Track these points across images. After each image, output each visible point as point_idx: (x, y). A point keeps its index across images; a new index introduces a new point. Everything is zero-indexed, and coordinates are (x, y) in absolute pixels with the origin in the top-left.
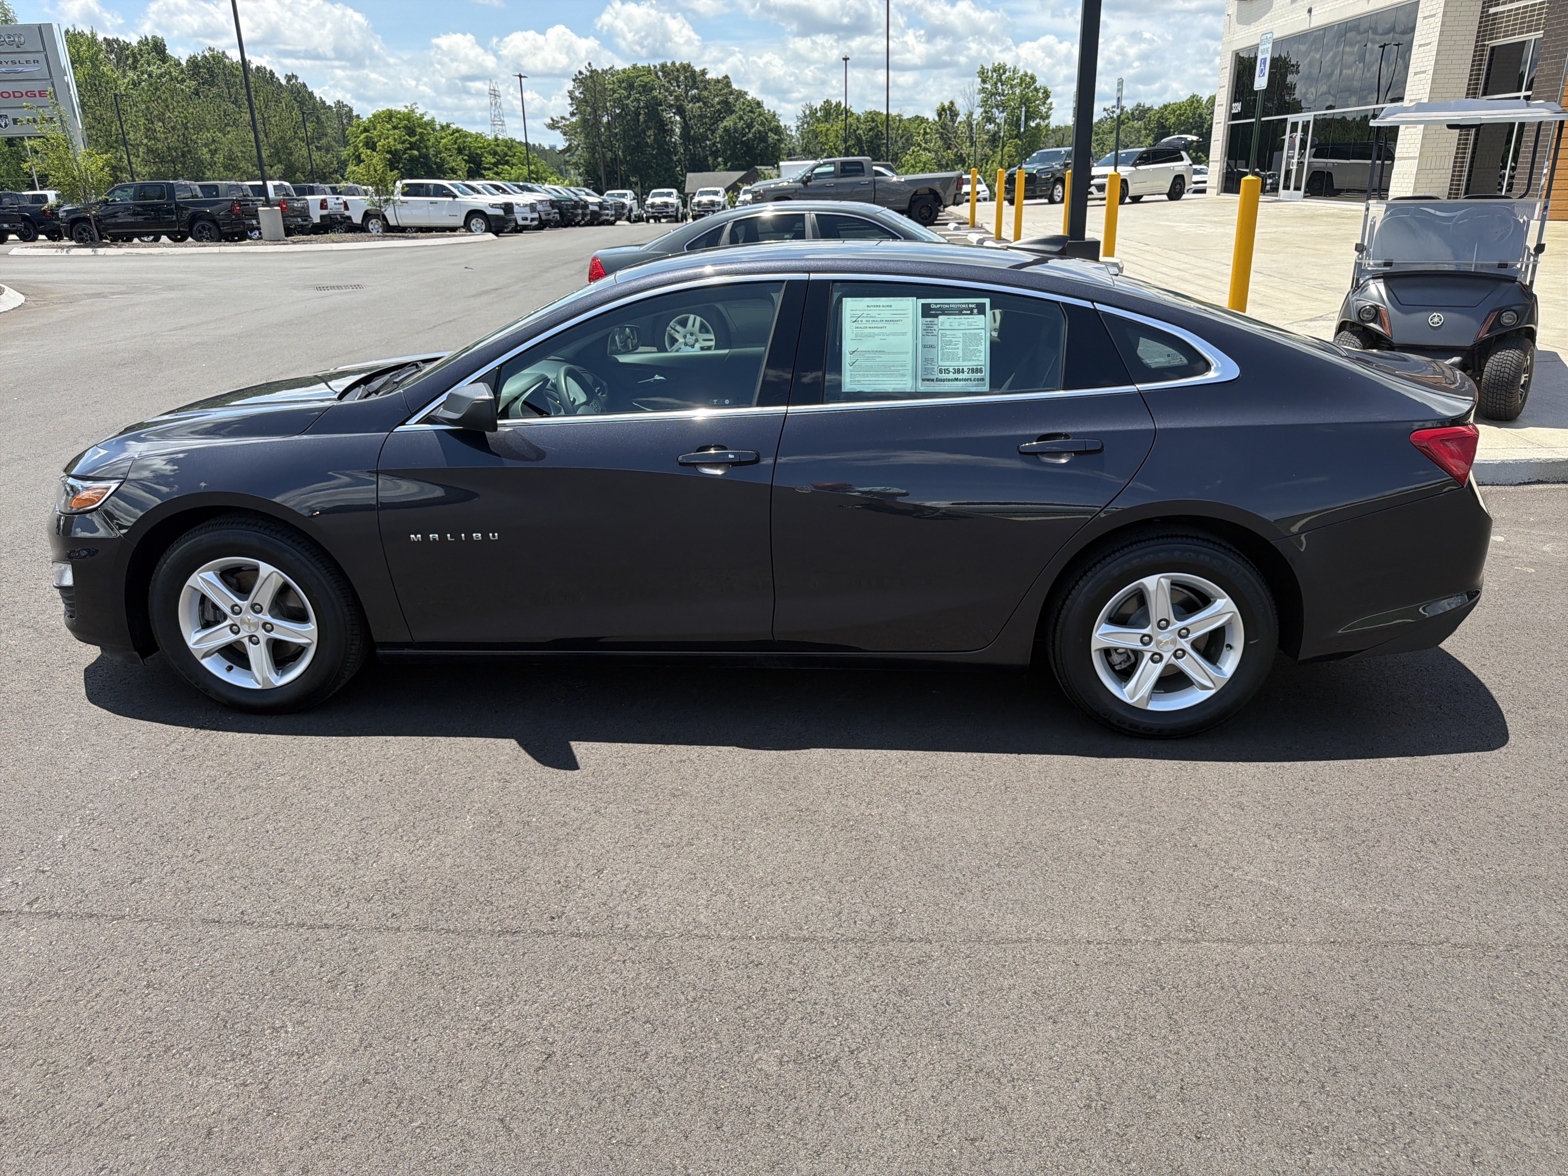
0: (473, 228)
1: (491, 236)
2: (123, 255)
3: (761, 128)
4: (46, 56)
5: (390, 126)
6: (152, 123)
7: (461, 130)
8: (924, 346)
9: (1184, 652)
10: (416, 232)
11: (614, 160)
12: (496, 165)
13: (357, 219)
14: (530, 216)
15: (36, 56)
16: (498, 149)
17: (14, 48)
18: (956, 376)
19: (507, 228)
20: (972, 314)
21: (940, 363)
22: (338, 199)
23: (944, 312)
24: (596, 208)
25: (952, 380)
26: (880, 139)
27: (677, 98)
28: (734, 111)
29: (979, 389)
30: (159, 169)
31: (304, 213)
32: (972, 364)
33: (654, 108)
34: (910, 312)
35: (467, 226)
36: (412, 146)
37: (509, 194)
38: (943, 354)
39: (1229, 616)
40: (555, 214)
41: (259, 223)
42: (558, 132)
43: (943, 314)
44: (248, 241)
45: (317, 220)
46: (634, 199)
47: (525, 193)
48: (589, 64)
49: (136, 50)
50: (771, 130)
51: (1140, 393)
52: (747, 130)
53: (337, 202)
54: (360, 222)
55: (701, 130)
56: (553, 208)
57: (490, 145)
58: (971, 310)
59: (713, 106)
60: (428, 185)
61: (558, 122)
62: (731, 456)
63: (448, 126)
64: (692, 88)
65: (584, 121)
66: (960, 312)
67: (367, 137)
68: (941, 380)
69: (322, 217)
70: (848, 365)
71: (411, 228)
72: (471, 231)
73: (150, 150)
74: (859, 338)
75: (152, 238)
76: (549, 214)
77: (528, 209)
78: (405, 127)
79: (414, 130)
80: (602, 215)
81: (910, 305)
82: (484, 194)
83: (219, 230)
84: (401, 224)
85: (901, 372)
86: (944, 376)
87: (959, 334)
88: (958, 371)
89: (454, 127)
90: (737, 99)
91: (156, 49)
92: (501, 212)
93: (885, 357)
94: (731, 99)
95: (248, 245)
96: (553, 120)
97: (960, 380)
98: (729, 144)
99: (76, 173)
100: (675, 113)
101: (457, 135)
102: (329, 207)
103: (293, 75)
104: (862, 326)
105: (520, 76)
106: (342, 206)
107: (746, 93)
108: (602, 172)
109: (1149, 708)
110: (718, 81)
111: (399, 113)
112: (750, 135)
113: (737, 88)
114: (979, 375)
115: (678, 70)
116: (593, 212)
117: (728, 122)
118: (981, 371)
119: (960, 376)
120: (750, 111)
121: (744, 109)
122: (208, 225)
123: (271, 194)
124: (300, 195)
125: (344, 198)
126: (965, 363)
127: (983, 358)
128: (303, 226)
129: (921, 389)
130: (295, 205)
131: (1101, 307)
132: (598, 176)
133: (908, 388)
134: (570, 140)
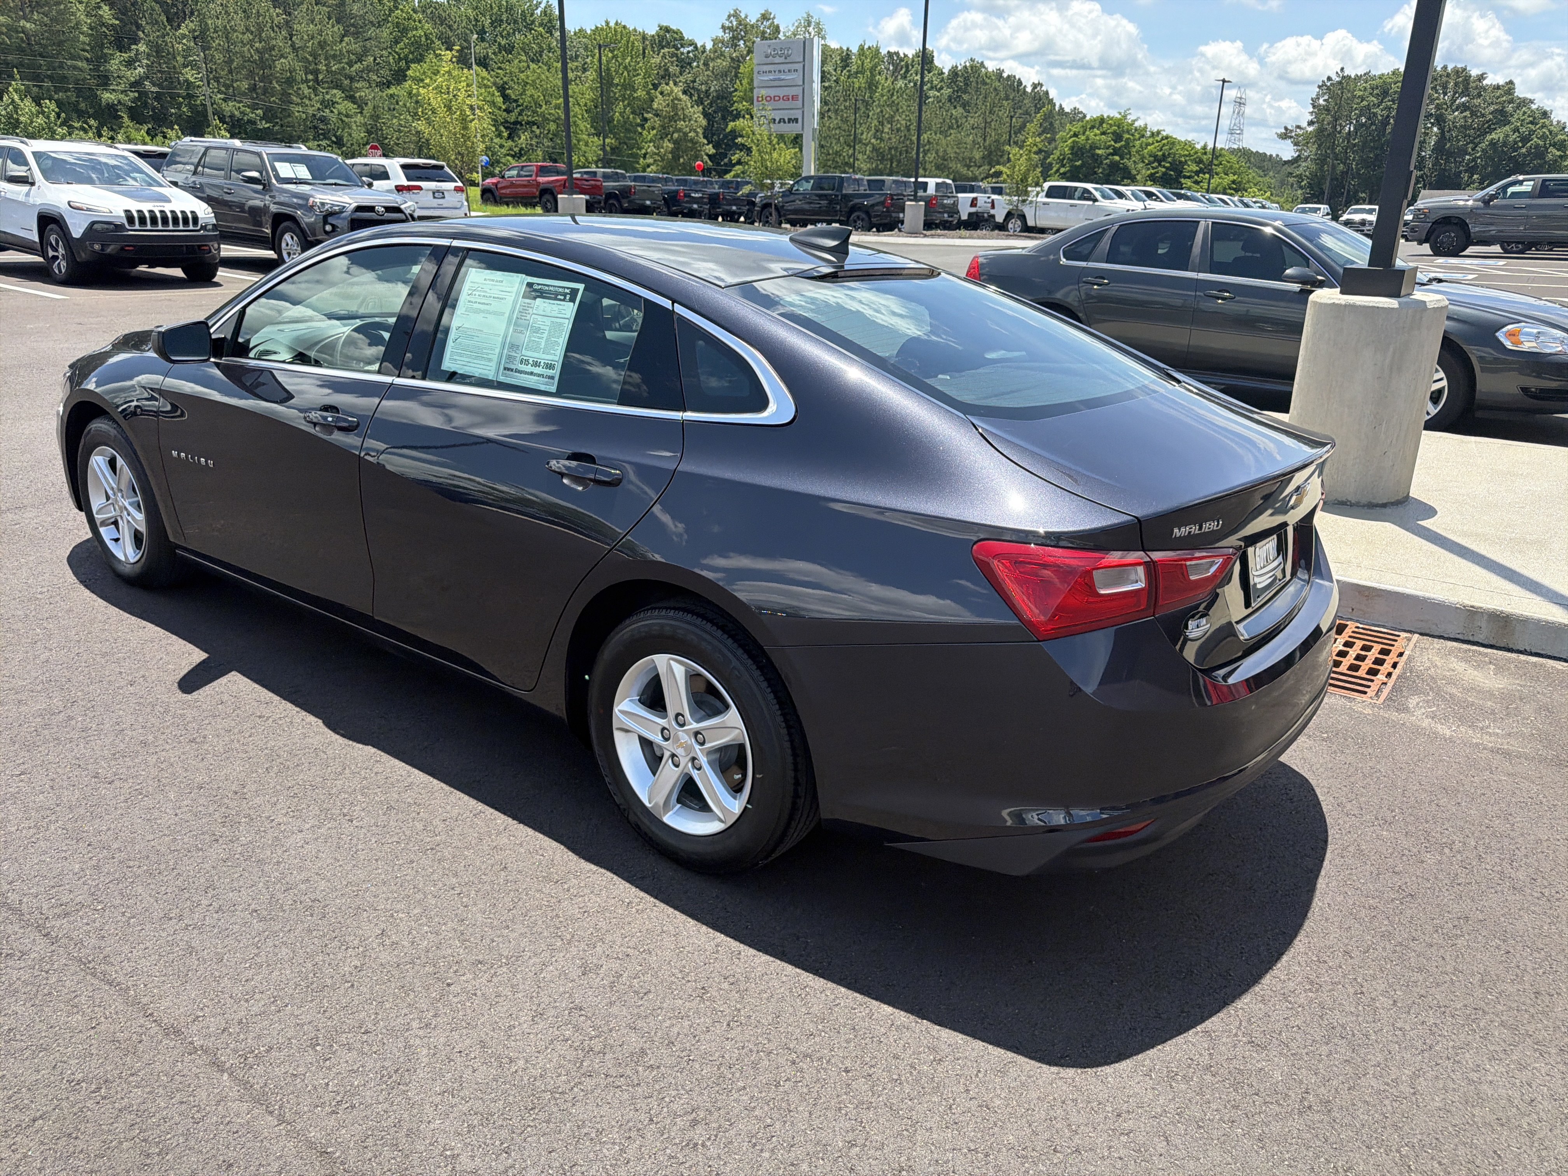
3: (1541, 143)
4: (804, 66)
5: (1098, 132)
6: (883, 125)
7: (1171, 137)
8: (515, 331)
9: (700, 763)
11: (1344, 174)
13: (1000, 219)
15: (796, 66)
16: (1205, 158)
17: (782, 60)
18: (533, 369)
20: (564, 300)
21: (524, 352)
22: (989, 198)
23: (543, 294)
25: (528, 373)
27: (1438, 107)
28: (1509, 122)
29: (548, 389)
30: (877, 165)
31: (953, 210)
32: (549, 358)
34: (515, 291)
36: (1116, 152)
37: (1161, 201)
38: (529, 342)
39: (737, 734)
41: (904, 216)
42: (1289, 141)
43: (541, 296)
45: (964, 217)
47: (1182, 201)
48: (1342, 69)
49: (910, 62)
50: (1554, 145)
51: (682, 421)
52: (1520, 144)
53: (986, 200)
54: (1001, 221)
55: (1461, 143)
57: (1196, 153)
58: (565, 295)
59: (1483, 115)
61: (1291, 131)
62: (330, 419)
63: (1159, 132)
64: (1462, 94)
65: (1320, 132)
66: (555, 296)
67: (1074, 142)
68: (521, 372)
69: (970, 214)
70: (451, 341)
73: (875, 149)
74: (469, 314)
78: (1114, 133)
79: (1122, 136)
81: (517, 283)
82: (1130, 200)
83: (870, 219)
85: (490, 356)
86: (523, 367)
87: (548, 321)
88: (536, 364)
89: (1164, 134)
90: (1518, 107)
93: (483, 338)
94: (1510, 108)
96: (1286, 128)
97: (534, 375)
99: (769, 164)
100: (1432, 124)
101: (1165, 141)
102: (978, 205)
104: (474, 300)
105: (1224, 81)
106: (990, 205)
107: (1531, 101)
108: (1326, 187)
110: (1498, 87)
111: (1112, 119)
112: (1524, 150)
113: (1521, 96)
114: (551, 372)
115: (1448, 75)
117: (1497, 135)
118: (554, 367)
119: (537, 370)
120: (1531, 123)
121: (1523, 120)
122: (863, 216)
123: (931, 190)
124: (957, 192)
125: (994, 197)
126: (544, 356)
127: (558, 352)
128: (947, 221)
129: (502, 379)
130: (945, 201)
131: (679, 309)
132: (1322, 189)
133: (491, 376)
134: (1300, 151)
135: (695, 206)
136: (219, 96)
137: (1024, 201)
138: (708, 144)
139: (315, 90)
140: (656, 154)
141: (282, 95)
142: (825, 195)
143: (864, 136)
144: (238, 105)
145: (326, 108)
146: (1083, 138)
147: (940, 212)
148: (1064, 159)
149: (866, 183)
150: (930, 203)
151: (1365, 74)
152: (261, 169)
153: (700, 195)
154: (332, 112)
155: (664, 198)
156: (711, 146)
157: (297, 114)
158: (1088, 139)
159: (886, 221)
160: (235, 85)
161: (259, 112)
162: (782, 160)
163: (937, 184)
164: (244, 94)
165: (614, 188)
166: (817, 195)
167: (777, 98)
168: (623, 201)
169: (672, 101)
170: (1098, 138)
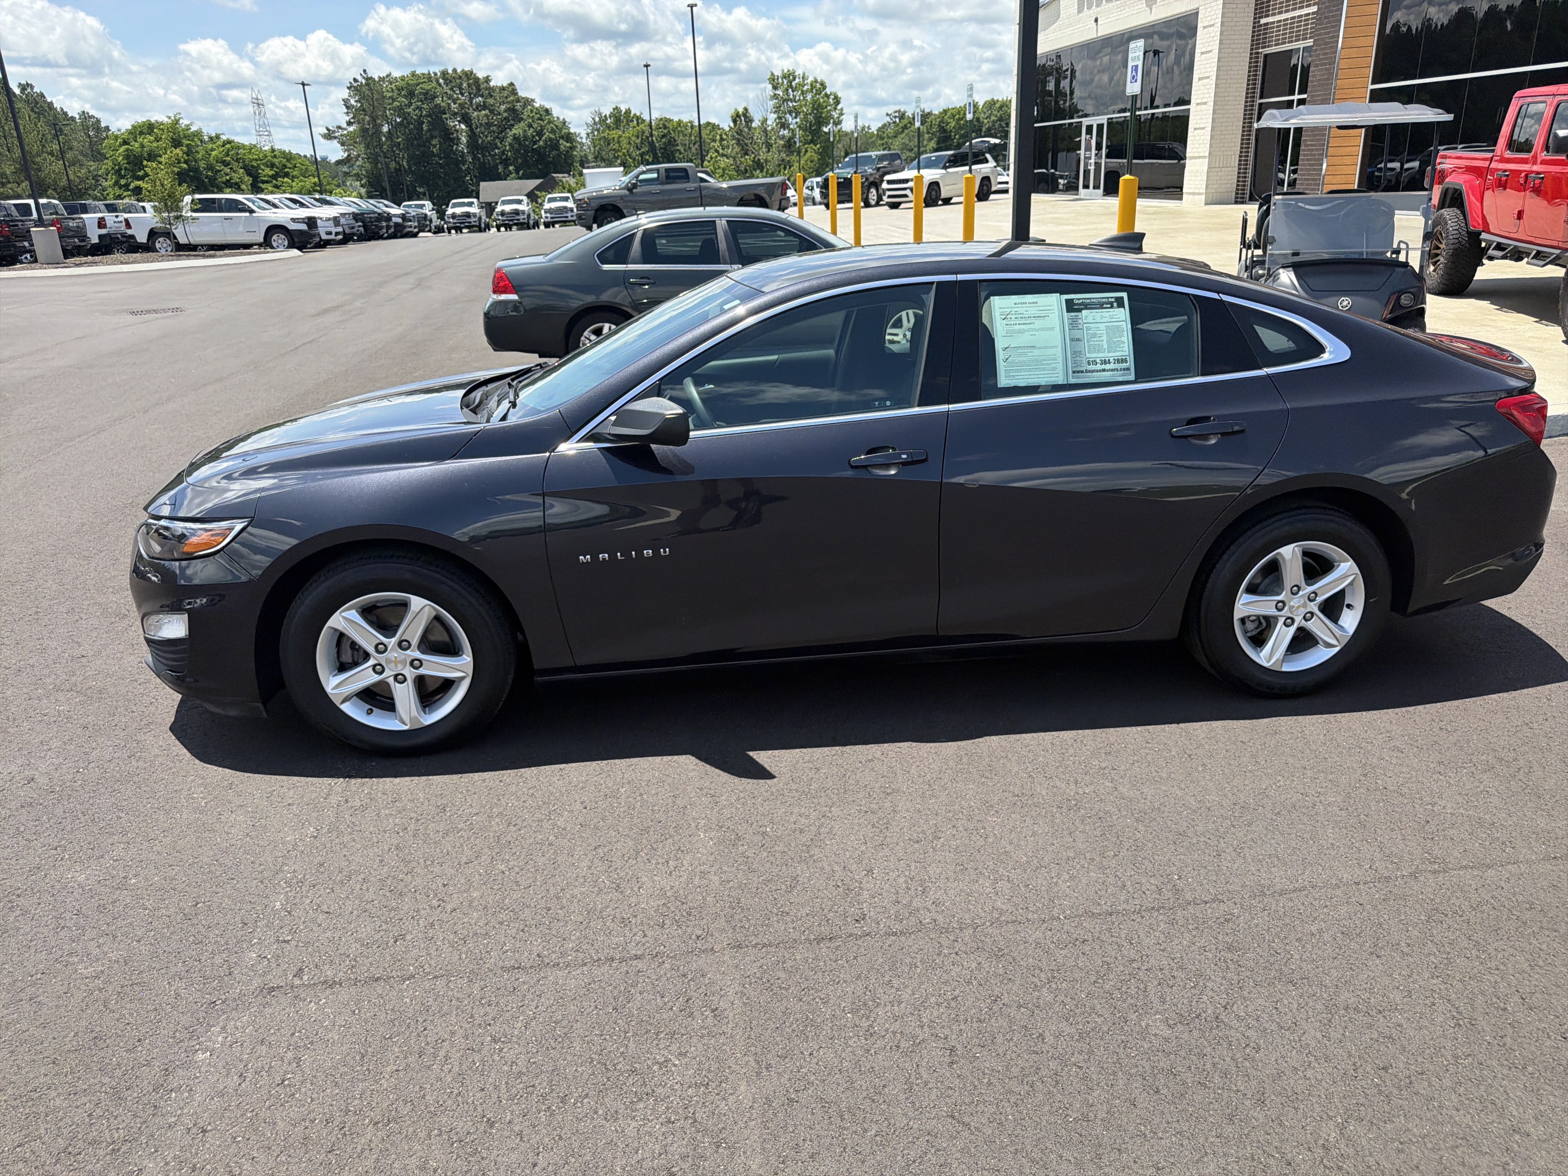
0: (275, 244)
1: (295, 252)
3: (552, 136)
5: (152, 138)
7: (233, 141)
8: (1072, 340)
9: (1312, 614)
10: (208, 250)
11: (398, 170)
12: (275, 177)
13: (142, 238)
14: (334, 230)
16: (276, 161)
18: (1103, 367)
19: (310, 243)
20: (1112, 307)
21: (1088, 355)
22: (117, 217)
23: (1087, 306)
24: (400, 220)
25: (1100, 371)
26: (673, 145)
27: (462, 106)
28: (522, 119)
29: (1126, 378)
31: (81, 233)
32: (1118, 354)
33: (437, 116)
34: (1055, 307)
35: (267, 243)
37: (308, 207)
38: (1089, 346)
39: (1353, 577)
40: (359, 227)
41: (32, 245)
42: (335, 141)
43: (1086, 308)
44: (18, 266)
45: (95, 240)
46: (433, 209)
47: (324, 206)
48: (365, 71)
50: (562, 137)
51: (1268, 376)
52: (537, 138)
53: (117, 220)
54: (145, 241)
55: (489, 139)
56: (357, 221)
57: (266, 156)
58: (1111, 304)
59: (499, 114)
60: (220, 200)
61: (334, 132)
62: (904, 456)
63: (218, 137)
64: (476, 96)
65: (364, 131)
66: (1101, 306)
67: (127, 150)
68: (1090, 371)
69: (100, 236)
70: (1002, 362)
71: (202, 246)
72: (272, 247)
74: (1010, 334)
76: (353, 228)
77: (331, 222)
78: (170, 139)
79: (180, 142)
80: (405, 227)
81: (1053, 302)
82: (282, 208)
84: (192, 241)
85: (1053, 366)
86: (1092, 367)
87: (1102, 327)
88: (1105, 362)
89: (224, 138)
90: (524, 106)
92: (304, 227)
93: (1036, 352)
94: (518, 106)
95: (19, 269)
96: (328, 129)
97: (1108, 371)
98: (518, 151)
100: (459, 122)
101: (228, 146)
102: (108, 226)
103: (27, 84)
104: (1012, 323)
105: (303, 84)
106: (124, 223)
107: (533, 100)
108: (386, 184)
109: (1284, 669)
110: (503, 89)
111: (162, 124)
112: (541, 143)
113: (523, 96)
114: (1124, 365)
115: (460, 77)
116: (397, 225)
117: (517, 130)
118: (1126, 361)
119: (1108, 367)
120: (539, 119)
121: (533, 117)
126: (1111, 354)
127: (1126, 349)
128: (82, 247)
129: (1073, 381)
130: (70, 224)
131: (1226, 298)
132: (382, 187)
133: (1061, 380)
134: (348, 150)
146: (137, 145)
151: (387, 76)
158: (142, 146)
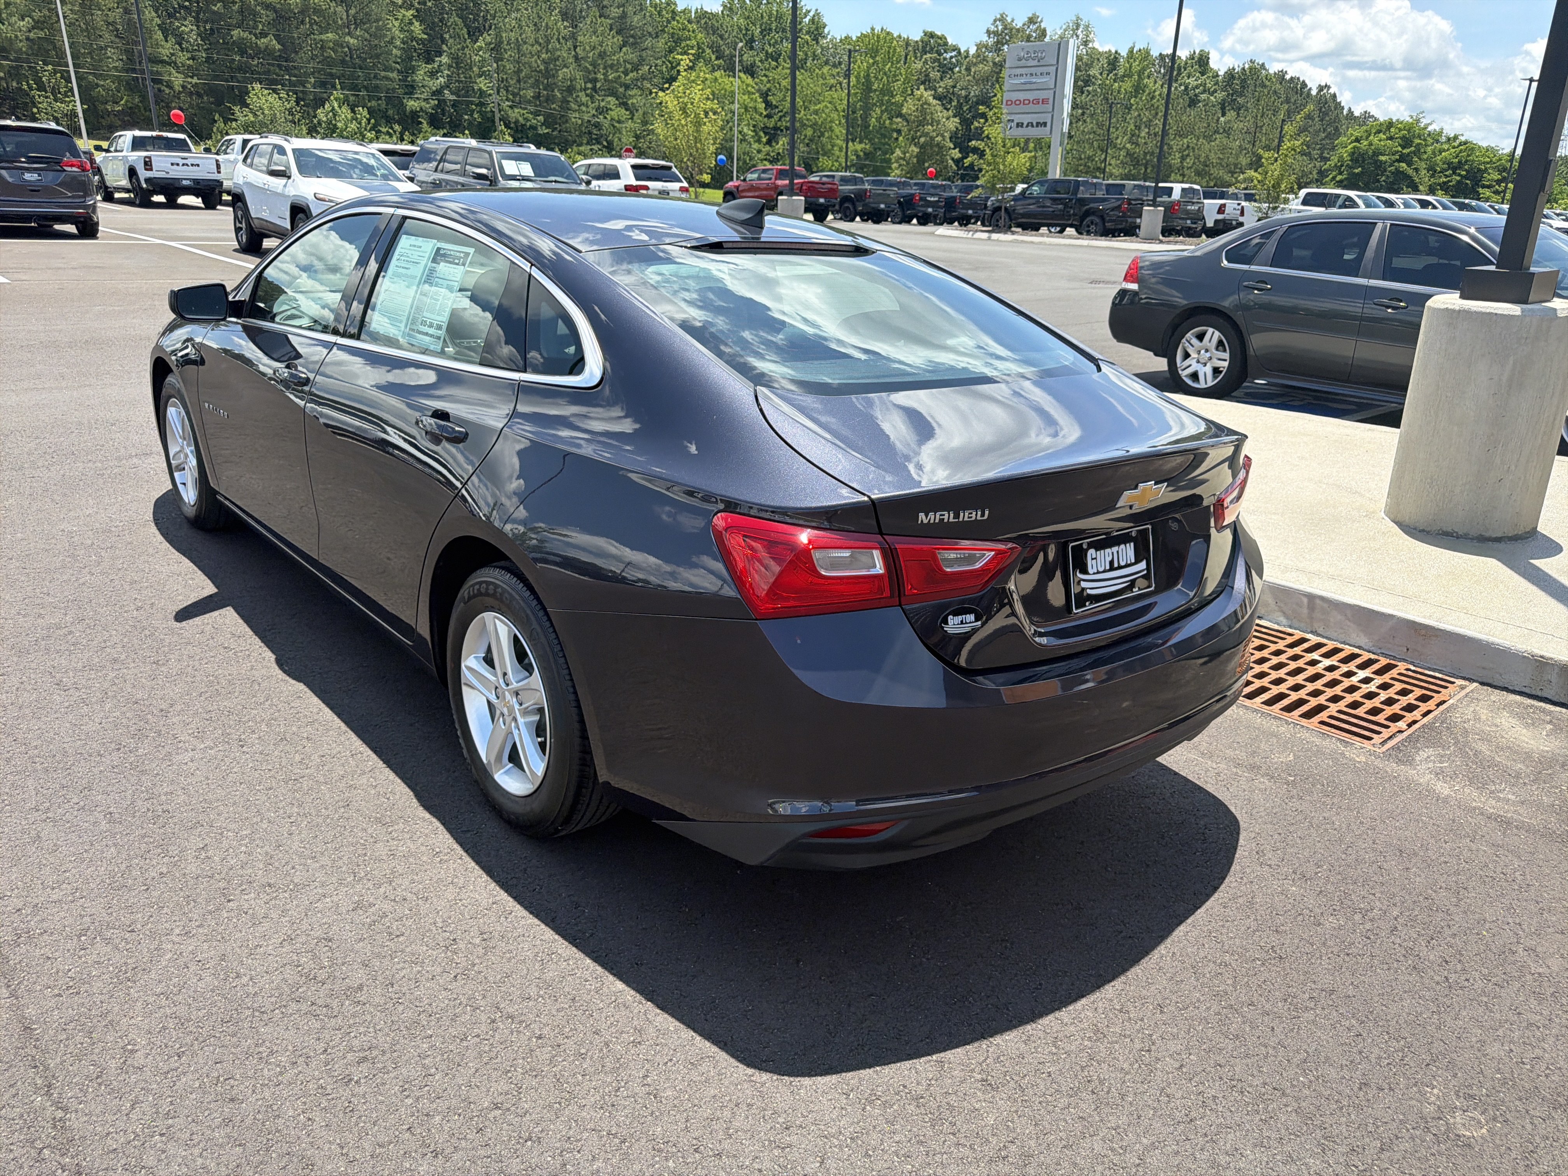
2: (1011, 241)
4: (1057, 69)
5: (1384, 137)
6: (1139, 129)
7: (1471, 143)
8: (421, 294)
12: (1499, 182)
15: (1049, 69)
17: (1035, 63)
20: (458, 263)
21: (425, 314)
22: (1239, 204)
23: (445, 258)
25: (425, 334)
29: (435, 348)
30: (1130, 170)
31: (1199, 216)
34: (427, 255)
36: (1403, 158)
38: (429, 305)
41: (1141, 222)
43: (444, 261)
45: (1210, 224)
49: (1182, 65)
51: (518, 382)
53: (1235, 207)
57: (1500, 160)
63: (1456, 138)
66: (453, 260)
67: (1354, 147)
68: (420, 333)
69: (1216, 222)
73: (1128, 154)
74: (394, 277)
75: (1058, 229)
78: (1403, 138)
79: (1412, 142)
81: (431, 248)
83: (1104, 224)
85: (402, 318)
86: (422, 328)
87: (445, 284)
88: (431, 325)
89: (1463, 139)
91: (1199, 62)
93: (400, 301)
97: (429, 335)
99: (1001, 167)
101: (1463, 147)
102: (1226, 212)
103: (1326, 85)
104: (400, 265)
106: (1239, 212)
111: (1401, 123)
114: (439, 333)
118: (441, 328)
119: (431, 331)
122: (1097, 220)
123: (1176, 195)
124: (1204, 198)
125: (1244, 203)
126: (438, 318)
127: (446, 314)
128: (1190, 228)
129: (407, 339)
130: (1189, 207)
133: (400, 336)
135: (930, 210)
136: (507, 103)
137: (1275, 208)
138: (954, 149)
139: (592, 97)
140: (901, 158)
141: (562, 102)
142: (1060, 199)
143: (1119, 141)
144: (522, 112)
145: (600, 114)
146: (1366, 143)
147: (1180, 218)
148: (1342, 166)
149: (1104, 187)
150: (1171, 210)
152: (490, 166)
153: (936, 199)
154: (605, 118)
155: (899, 202)
156: (957, 150)
157: (573, 120)
158: (1371, 144)
159: (1122, 226)
160: (521, 93)
161: (541, 118)
162: (1015, 164)
163: (1183, 190)
164: (529, 102)
165: (851, 191)
166: (1051, 199)
167: (1027, 102)
168: (857, 203)
169: (922, 106)
170: (1382, 143)
